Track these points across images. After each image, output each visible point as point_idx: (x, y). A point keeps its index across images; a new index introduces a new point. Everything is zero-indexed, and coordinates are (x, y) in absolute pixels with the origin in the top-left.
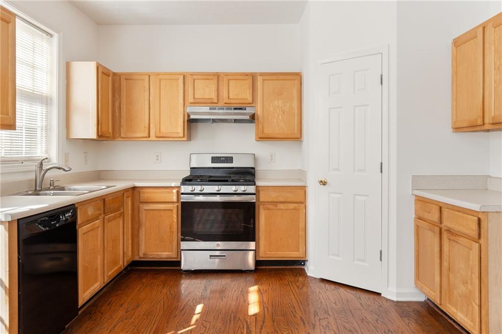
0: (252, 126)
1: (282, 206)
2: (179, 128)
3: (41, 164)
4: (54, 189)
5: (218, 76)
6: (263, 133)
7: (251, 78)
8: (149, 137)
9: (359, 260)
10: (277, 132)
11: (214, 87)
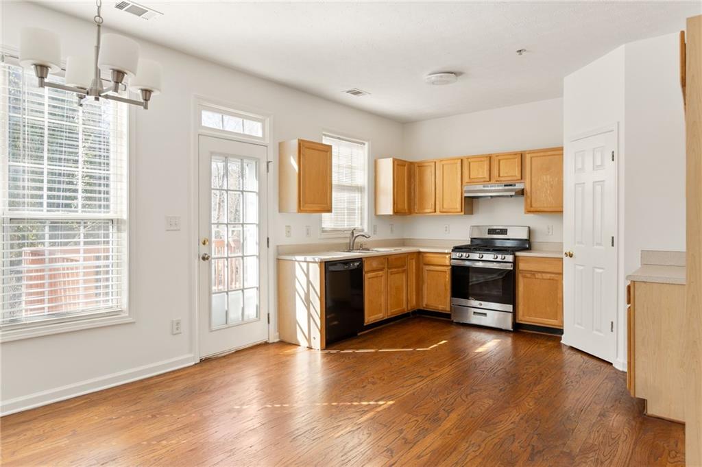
0: (522, 199)
1: (538, 276)
2: (457, 204)
3: (353, 233)
4: (363, 249)
5: (490, 157)
6: (531, 206)
7: (520, 157)
8: (435, 212)
9: (597, 330)
10: (545, 205)
11: (486, 167)
